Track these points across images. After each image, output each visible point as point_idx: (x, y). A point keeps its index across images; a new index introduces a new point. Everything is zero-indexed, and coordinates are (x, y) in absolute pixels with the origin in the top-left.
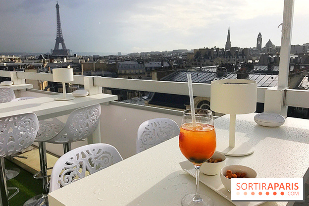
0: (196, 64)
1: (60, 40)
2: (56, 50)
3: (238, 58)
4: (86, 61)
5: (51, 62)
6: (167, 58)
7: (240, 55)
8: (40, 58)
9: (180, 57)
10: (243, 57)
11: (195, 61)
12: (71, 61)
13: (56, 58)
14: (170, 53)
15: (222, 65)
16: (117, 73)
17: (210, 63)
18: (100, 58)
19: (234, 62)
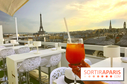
0: (96, 36)
1: (41, 27)
2: (40, 31)
3: (115, 33)
4: (51, 35)
5: (38, 36)
6: (84, 33)
7: (116, 31)
8: (34, 34)
9: (89, 33)
10: (117, 32)
11: (96, 34)
12: (45, 35)
13: (40, 34)
14: (85, 31)
15: (108, 36)
16: (63, 40)
17: (103, 35)
18: (57, 34)
19: (113, 35)
